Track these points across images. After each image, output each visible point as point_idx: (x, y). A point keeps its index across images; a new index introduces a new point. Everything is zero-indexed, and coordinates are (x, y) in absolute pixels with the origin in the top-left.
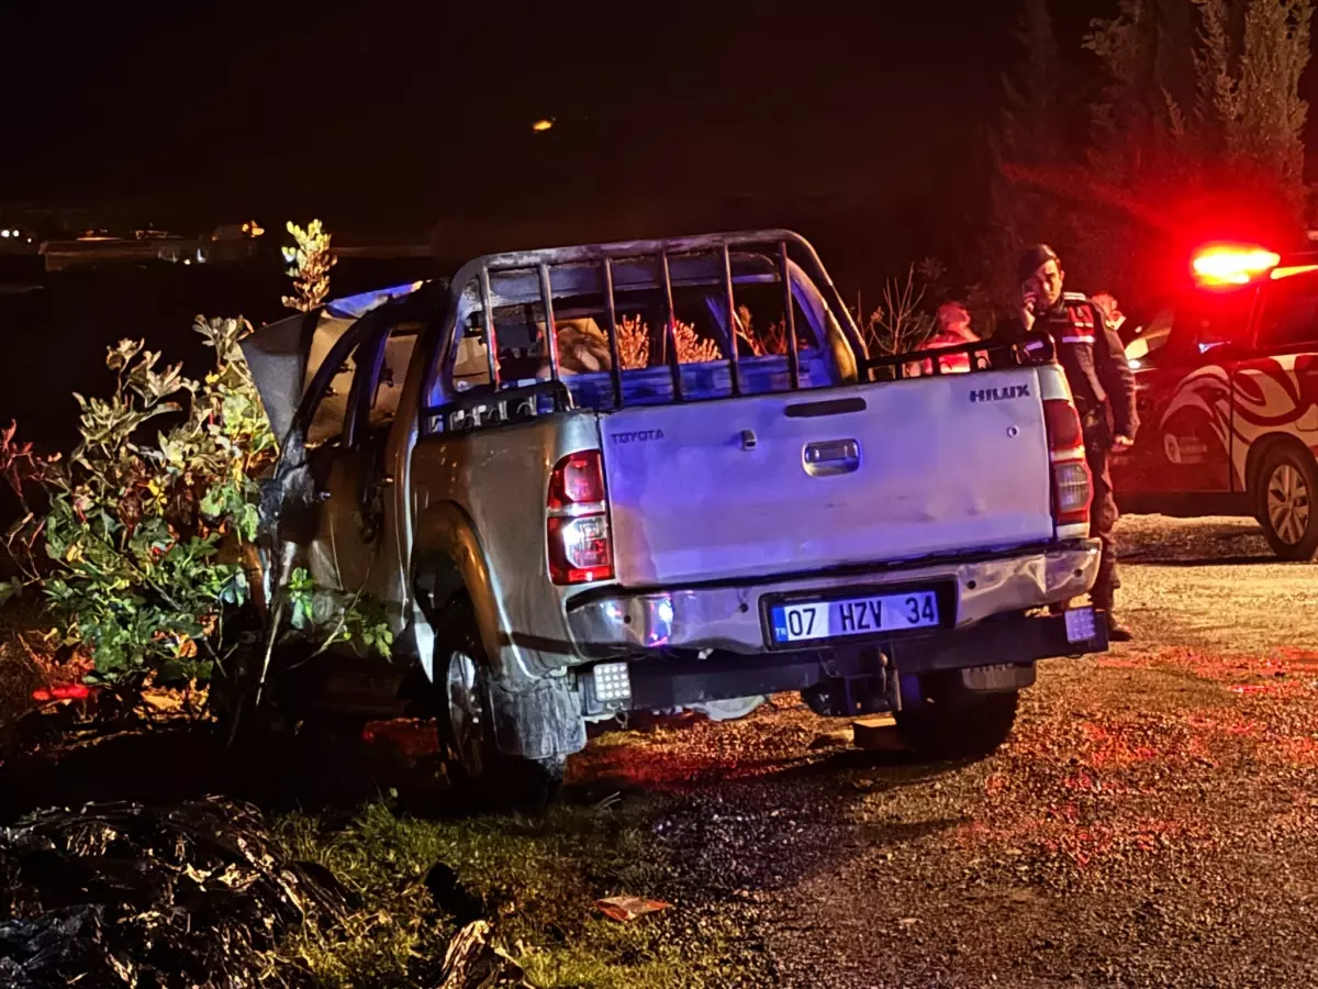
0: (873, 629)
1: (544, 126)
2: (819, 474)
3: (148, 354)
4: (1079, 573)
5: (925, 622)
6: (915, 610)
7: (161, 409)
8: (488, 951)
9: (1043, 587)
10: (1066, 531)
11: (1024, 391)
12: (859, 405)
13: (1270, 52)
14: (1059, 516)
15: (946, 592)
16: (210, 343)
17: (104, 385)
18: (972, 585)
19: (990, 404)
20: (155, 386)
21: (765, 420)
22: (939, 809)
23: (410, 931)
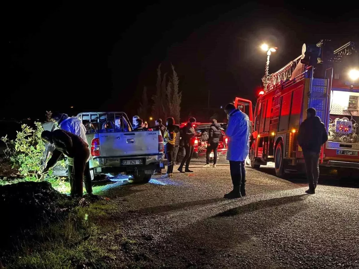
0: (134, 164)
1: (72, 107)
2: (128, 143)
3: (27, 126)
4: (162, 158)
5: (141, 163)
6: (140, 162)
7: (29, 134)
8: (85, 202)
9: (157, 160)
10: (160, 153)
11: (156, 134)
12: (134, 134)
13: (176, 100)
14: (159, 150)
15: (144, 160)
16: (36, 125)
17: (21, 130)
18: (148, 159)
19: (151, 135)
20: (29, 131)
21: (121, 135)
22: (142, 188)
23: (74, 199)
